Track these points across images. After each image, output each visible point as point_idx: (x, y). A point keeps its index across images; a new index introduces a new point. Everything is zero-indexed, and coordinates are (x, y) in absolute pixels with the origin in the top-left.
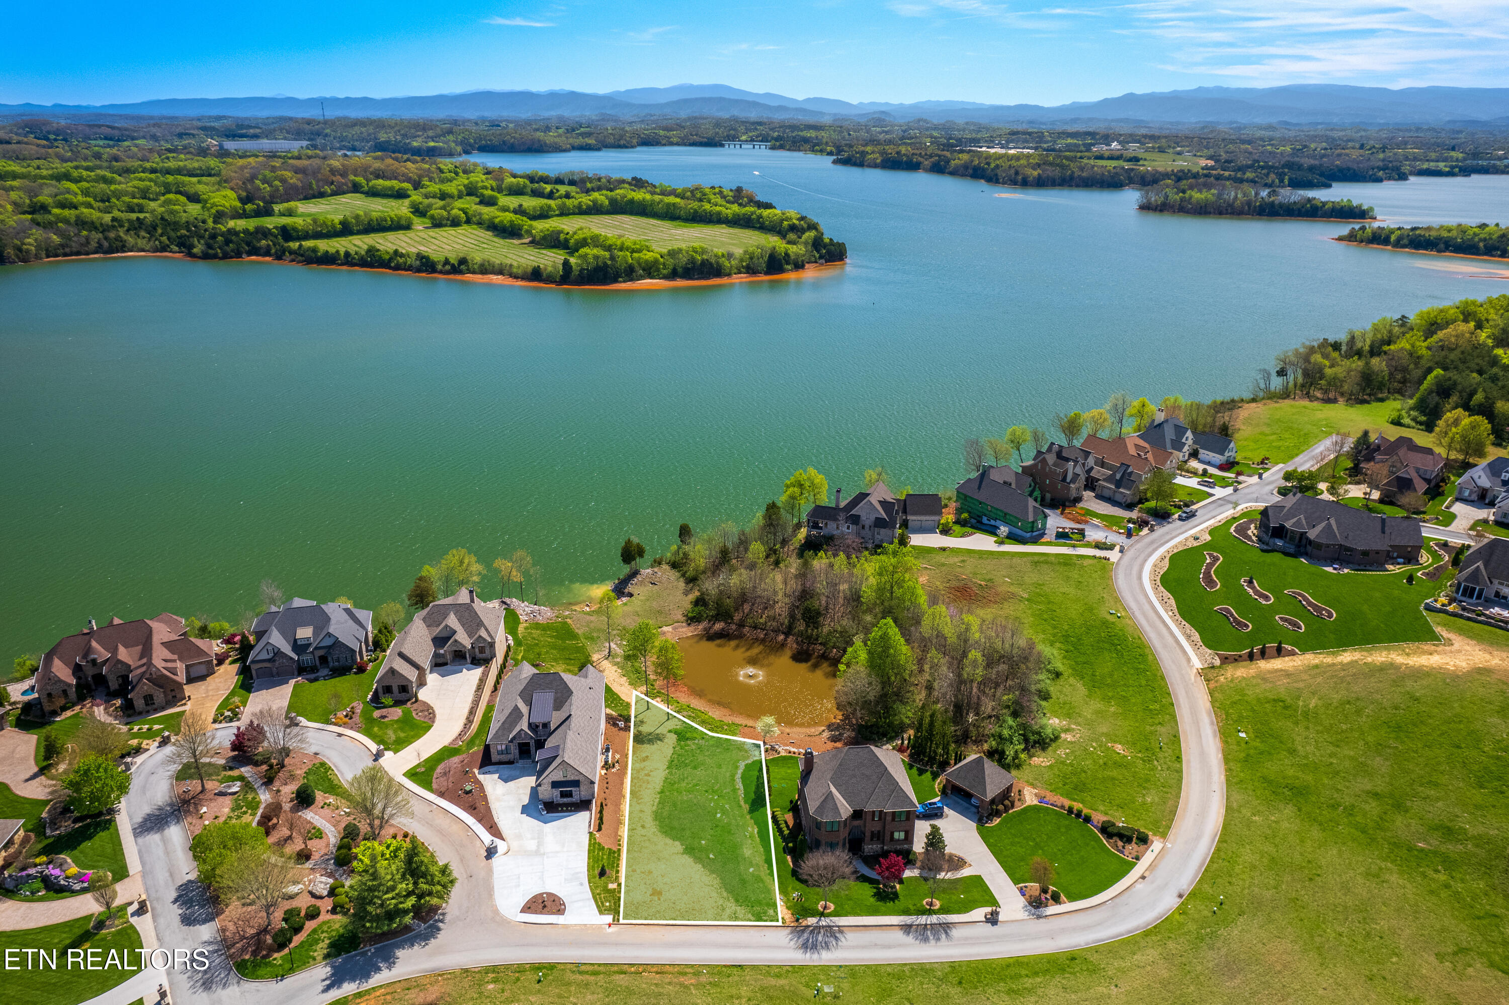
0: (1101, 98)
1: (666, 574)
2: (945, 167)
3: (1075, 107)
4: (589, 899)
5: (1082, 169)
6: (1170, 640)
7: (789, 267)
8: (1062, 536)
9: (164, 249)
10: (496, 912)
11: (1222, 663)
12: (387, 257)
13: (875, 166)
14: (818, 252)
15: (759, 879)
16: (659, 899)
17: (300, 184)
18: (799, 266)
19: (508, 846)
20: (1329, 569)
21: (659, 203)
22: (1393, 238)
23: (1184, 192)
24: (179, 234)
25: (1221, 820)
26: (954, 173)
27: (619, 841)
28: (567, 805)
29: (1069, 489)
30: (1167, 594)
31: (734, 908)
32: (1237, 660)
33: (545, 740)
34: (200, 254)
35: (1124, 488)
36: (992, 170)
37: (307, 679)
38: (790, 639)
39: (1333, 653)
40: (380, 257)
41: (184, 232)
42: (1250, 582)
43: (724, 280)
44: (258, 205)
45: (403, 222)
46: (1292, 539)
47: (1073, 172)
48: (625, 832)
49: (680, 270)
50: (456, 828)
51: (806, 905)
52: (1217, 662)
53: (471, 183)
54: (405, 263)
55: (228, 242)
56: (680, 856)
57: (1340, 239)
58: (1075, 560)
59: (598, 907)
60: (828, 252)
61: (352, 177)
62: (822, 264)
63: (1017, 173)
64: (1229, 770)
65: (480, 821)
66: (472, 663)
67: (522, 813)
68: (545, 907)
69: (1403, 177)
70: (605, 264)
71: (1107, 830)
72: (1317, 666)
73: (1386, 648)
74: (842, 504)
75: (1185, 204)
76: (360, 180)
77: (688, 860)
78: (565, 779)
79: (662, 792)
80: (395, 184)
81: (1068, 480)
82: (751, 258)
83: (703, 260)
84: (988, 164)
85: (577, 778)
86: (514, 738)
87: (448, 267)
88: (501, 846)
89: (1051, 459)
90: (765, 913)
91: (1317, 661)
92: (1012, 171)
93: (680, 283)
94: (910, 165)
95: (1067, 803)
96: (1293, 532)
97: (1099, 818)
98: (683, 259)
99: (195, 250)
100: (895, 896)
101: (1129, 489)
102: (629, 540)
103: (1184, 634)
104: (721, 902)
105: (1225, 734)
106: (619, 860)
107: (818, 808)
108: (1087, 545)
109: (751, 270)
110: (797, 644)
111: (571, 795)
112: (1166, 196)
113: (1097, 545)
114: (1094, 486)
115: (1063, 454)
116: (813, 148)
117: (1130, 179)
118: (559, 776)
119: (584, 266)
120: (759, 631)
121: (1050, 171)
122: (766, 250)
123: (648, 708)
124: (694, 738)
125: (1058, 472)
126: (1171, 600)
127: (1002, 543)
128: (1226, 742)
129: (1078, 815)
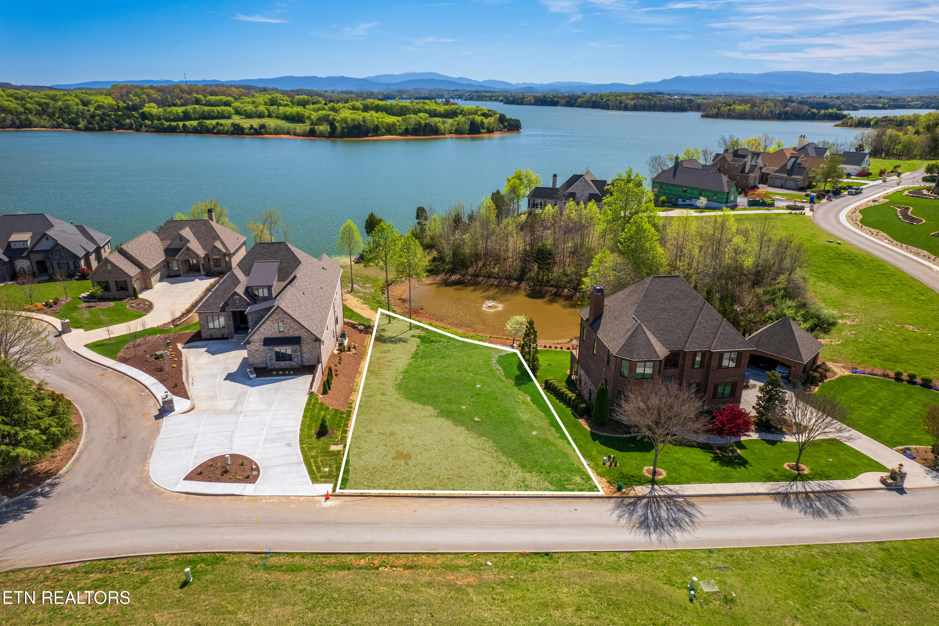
2: (575, 103)
3: (646, 84)
4: (298, 463)
5: (661, 101)
7: (484, 131)
8: (753, 204)
9: (59, 126)
10: (146, 479)
12: (211, 127)
14: (502, 124)
15: (546, 442)
16: (407, 464)
17: (159, 98)
18: (490, 131)
19: (193, 405)
22: (872, 123)
23: (730, 105)
24: (70, 117)
26: (581, 106)
27: (351, 404)
28: (284, 369)
29: (747, 178)
31: (520, 474)
34: (83, 128)
35: (796, 175)
37: (19, 283)
38: (523, 284)
40: (207, 127)
41: (73, 116)
43: (440, 137)
44: (128, 104)
45: (226, 114)
47: (655, 102)
48: (358, 399)
49: (410, 132)
50: (127, 388)
51: (625, 471)
53: (273, 98)
54: (223, 130)
55: (102, 120)
56: (434, 419)
58: (773, 216)
59: (311, 472)
60: (509, 124)
61: (195, 95)
62: (505, 132)
63: (621, 102)
65: (162, 381)
66: (206, 275)
67: (224, 379)
68: (226, 472)
69: (855, 109)
70: (359, 124)
74: (558, 186)
75: (731, 113)
76: (200, 96)
77: (446, 423)
78: (281, 335)
79: (406, 372)
80: (224, 98)
81: (747, 171)
82: (458, 124)
83: (426, 124)
84: (602, 99)
85: (297, 334)
86: (226, 304)
87: (252, 131)
88: (180, 404)
89: (729, 157)
90: (568, 480)
92: (618, 102)
95: (892, 372)
99: (80, 126)
100: (743, 462)
101: (801, 175)
102: (372, 214)
104: (500, 468)
106: (349, 420)
107: (624, 345)
108: (778, 208)
109: (459, 132)
110: (530, 286)
111: (289, 358)
112: (719, 109)
113: (789, 207)
114: (764, 179)
115: (740, 153)
116: (491, 99)
117: (691, 107)
118: (273, 330)
119: (345, 125)
120: (492, 279)
121: (641, 102)
122: (469, 119)
123: (389, 323)
124: (439, 342)
125: (737, 166)
126: (881, 233)
127: (700, 212)
129: (912, 381)
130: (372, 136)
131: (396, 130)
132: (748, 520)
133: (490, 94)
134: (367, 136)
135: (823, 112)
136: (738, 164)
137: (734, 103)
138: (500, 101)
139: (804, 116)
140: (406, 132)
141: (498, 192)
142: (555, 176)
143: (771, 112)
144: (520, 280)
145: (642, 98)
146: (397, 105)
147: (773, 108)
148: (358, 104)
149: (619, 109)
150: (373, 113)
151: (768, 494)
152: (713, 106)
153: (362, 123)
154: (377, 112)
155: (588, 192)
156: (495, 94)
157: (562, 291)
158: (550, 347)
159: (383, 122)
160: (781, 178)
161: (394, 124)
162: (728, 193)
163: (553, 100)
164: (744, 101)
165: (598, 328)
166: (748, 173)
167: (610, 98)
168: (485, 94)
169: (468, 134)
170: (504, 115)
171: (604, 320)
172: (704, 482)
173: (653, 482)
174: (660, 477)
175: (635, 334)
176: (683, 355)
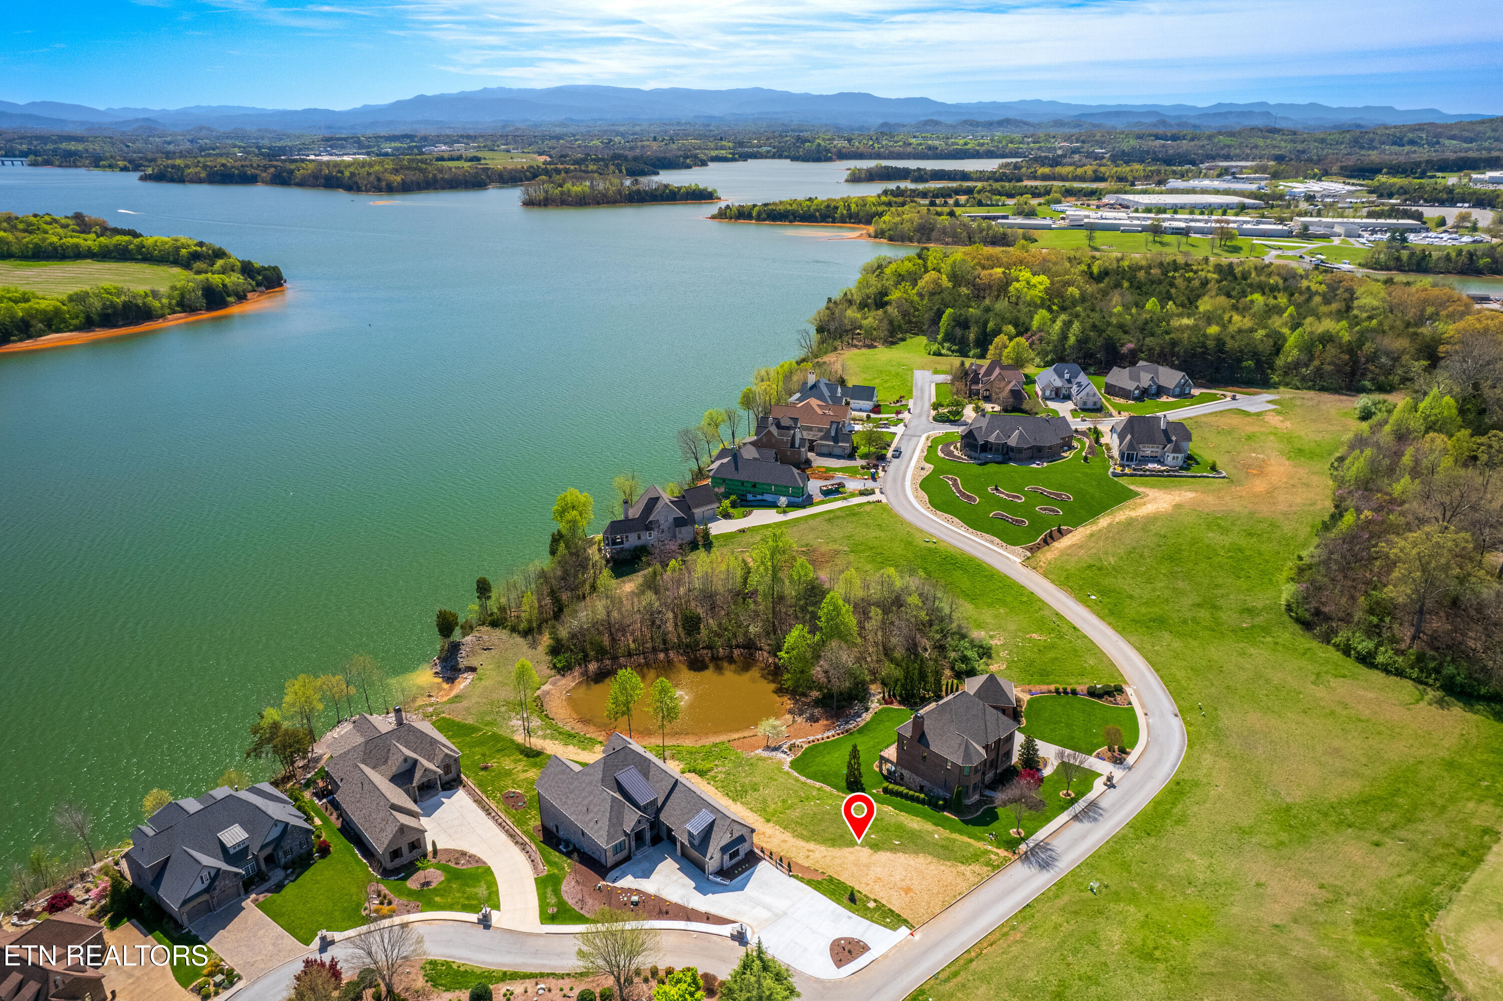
0: (394, 100)
1: (488, 634)
2: (290, 179)
3: (367, 111)
5: (441, 171)
6: (983, 549)
7: (229, 299)
8: (827, 493)
10: (818, 981)
11: (1032, 553)
13: (200, 181)
14: (253, 278)
15: (951, 840)
16: (916, 894)
18: (241, 297)
19: (747, 925)
20: (1034, 466)
25: (1141, 657)
26: (303, 184)
28: (737, 865)
29: (799, 453)
30: (946, 515)
31: (968, 869)
32: (1038, 547)
33: (656, 818)
35: (840, 442)
36: (350, 178)
37: (268, 891)
38: (672, 654)
39: (1093, 523)
42: (996, 489)
43: (159, 324)
46: (997, 450)
49: (95, 317)
50: (673, 938)
51: (1002, 838)
52: (1029, 554)
57: (713, 217)
58: (857, 510)
59: (883, 926)
60: (266, 278)
62: (262, 292)
63: (378, 180)
64: (1110, 624)
65: (689, 920)
66: (444, 789)
67: (702, 894)
68: (850, 952)
69: (704, 163)
71: (1092, 693)
72: (1092, 535)
73: (1120, 509)
74: (638, 514)
75: (565, 197)
78: (731, 840)
82: (182, 294)
83: (124, 302)
84: (342, 172)
88: (744, 927)
91: (1088, 532)
92: (372, 178)
93: (101, 334)
94: (246, 178)
95: (1052, 687)
96: (998, 444)
97: (1082, 688)
98: (97, 304)
100: (1041, 803)
101: (847, 442)
103: (986, 540)
104: (954, 870)
105: (1084, 601)
107: (963, 756)
108: (852, 495)
109: (186, 307)
110: (682, 656)
111: (738, 854)
112: (546, 192)
113: (862, 493)
114: (811, 447)
115: (782, 423)
117: (489, 178)
118: (726, 839)
121: (411, 175)
125: (785, 441)
126: (955, 519)
127: (785, 512)
128: (1088, 606)
129: (1066, 692)
130: (20, 341)
132: (1075, 841)
136: (787, 438)
139: (661, 195)
143: (619, 192)
144: (666, 649)
145: (408, 168)
147: (619, 186)
151: (1070, 819)
157: (718, 653)
158: (813, 741)
163: (245, 174)
165: (928, 744)
166: (799, 448)
170: (249, 263)
171: (930, 737)
172: (1042, 827)
173: (1023, 839)
174: (1023, 835)
175: (967, 746)
176: (986, 747)
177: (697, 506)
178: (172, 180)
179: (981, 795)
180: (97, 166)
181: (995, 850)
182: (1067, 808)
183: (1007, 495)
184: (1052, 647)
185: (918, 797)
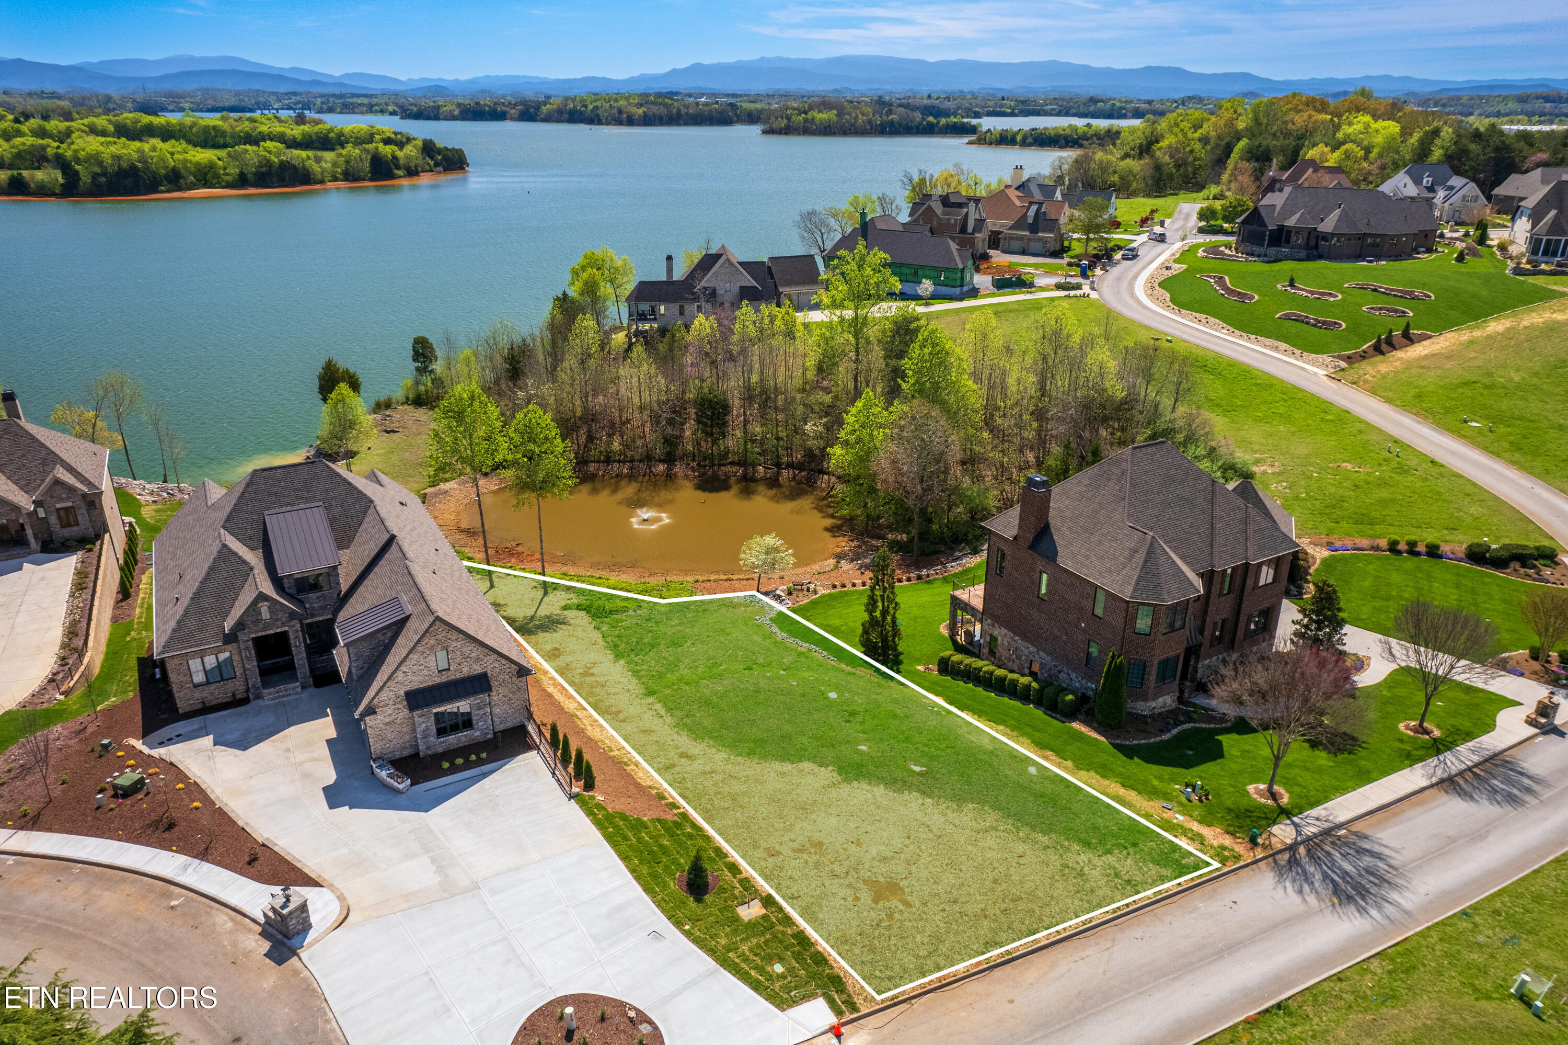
1: (405, 415)
2: (536, 114)
4: (714, 974)
5: (687, 107)
7: (400, 173)
8: (1003, 286)
11: (1351, 364)
13: (454, 118)
14: (432, 158)
16: (907, 904)
18: (412, 172)
19: (341, 898)
20: (1363, 263)
21: (191, 127)
22: (1019, 138)
23: (806, 113)
26: (548, 119)
27: (665, 797)
28: (463, 750)
29: (972, 241)
30: (1199, 315)
32: (1363, 356)
33: (332, 621)
35: (1043, 232)
36: (591, 112)
38: (679, 467)
39: (1476, 326)
42: (1291, 285)
43: (316, 188)
47: (679, 110)
48: (657, 780)
49: (250, 177)
51: (1229, 804)
52: (1344, 365)
59: (758, 987)
60: (445, 158)
62: (440, 172)
65: (203, 854)
66: (45, 550)
67: (332, 806)
70: (132, 167)
72: (1471, 342)
73: (1531, 310)
74: (681, 275)
75: (808, 125)
78: (444, 678)
79: (651, 692)
81: (970, 230)
82: (347, 162)
83: (282, 162)
84: (586, 106)
85: (477, 669)
86: (240, 625)
88: (316, 902)
89: (937, 208)
91: (1466, 338)
92: (615, 111)
96: (1302, 230)
97: (1452, 548)
101: (1051, 231)
104: (1055, 859)
106: (709, 840)
107: (1138, 580)
108: (1042, 289)
109: (350, 176)
110: (693, 469)
111: (466, 722)
112: (789, 118)
113: (1059, 287)
114: (995, 241)
115: (953, 199)
116: (370, 109)
117: (738, 116)
118: (425, 672)
119: (97, 169)
120: (616, 465)
121: (654, 109)
122: (368, 151)
123: (492, 586)
124: (625, 610)
125: (952, 221)
126: (1212, 320)
127: (927, 304)
128: (1464, 437)
129: (1412, 550)
130: (168, 191)
131: (217, 176)
132: (1452, 840)
133: (366, 101)
134: (157, 191)
135: (943, 121)
136: (956, 217)
137: (811, 108)
138: (391, 114)
139: (917, 127)
140: (242, 181)
141: (565, 294)
142: (669, 258)
143: (870, 121)
144: (670, 459)
145: (653, 103)
146: (194, 124)
147: (871, 116)
148: (101, 122)
149: (619, 122)
150: (155, 142)
151: (1432, 786)
152: (783, 113)
153: (140, 165)
154: (164, 140)
155: (738, 285)
156: (374, 101)
157: (755, 471)
158: (844, 586)
159: (186, 161)
160: (1021, 238)
161: (211, 166)
162: (963, 270)
164: (825, 105)
165: (1055, 553)
166: (973, 233)
167: (598, 103)
168: (355, 100)
169: (371, 180)
170: (431, 142)
171: (1061, 535)
172: (1344, 790)
173: (1285, 813)
174: (1285, 800)
175: (1151, 556)
176: (1208, 577)
177: (788, 283)
178: (428, 118)
179: (1180, 700)
180: (371, 112)
181: (1196, 826)
182: (1421, 759)
183: (1307, 291)
184: (1384, 483)
185: (1014, 683)
